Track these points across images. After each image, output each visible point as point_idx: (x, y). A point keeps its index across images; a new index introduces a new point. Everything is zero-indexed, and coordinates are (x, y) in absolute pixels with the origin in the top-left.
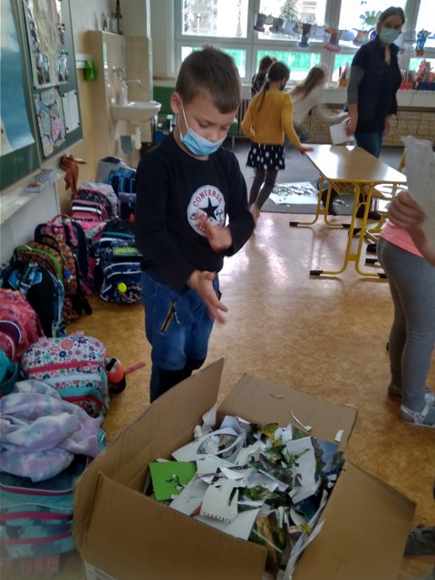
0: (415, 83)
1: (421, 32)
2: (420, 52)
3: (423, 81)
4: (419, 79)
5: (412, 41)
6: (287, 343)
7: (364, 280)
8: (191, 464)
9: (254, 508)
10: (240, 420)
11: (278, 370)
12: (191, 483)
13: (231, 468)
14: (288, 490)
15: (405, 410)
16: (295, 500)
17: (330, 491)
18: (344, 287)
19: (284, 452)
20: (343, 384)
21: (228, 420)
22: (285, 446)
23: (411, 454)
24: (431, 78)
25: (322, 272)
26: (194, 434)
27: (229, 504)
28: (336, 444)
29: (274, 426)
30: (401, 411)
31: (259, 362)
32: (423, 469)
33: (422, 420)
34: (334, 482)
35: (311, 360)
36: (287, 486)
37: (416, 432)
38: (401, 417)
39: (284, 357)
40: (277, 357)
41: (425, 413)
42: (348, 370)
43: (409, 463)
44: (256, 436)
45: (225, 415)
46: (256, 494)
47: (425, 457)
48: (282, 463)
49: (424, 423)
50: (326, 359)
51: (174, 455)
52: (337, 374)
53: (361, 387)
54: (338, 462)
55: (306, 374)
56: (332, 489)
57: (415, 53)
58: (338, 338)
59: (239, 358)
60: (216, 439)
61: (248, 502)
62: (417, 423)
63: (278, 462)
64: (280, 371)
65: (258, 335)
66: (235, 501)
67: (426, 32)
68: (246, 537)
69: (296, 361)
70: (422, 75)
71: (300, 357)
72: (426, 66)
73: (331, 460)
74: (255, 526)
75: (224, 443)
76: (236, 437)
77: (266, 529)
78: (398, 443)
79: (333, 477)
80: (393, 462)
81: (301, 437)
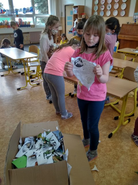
0: (19, 25)
1: (16, 9)
2: (17, 16)
3: (21, 24)
4: (20, 24)
5: (14, 12)
6: (23, 112)
7: (33, 87)
8: (24, 156)
9: (50, 156)
10: (30, 137)
11: (25, 121)
12: (27, 161)
13: (37, 150)
14: (53, 148)
15: (62, 116)
16: (56, 149)
17: (63, 142)
18: (29, 91)
19: (46, 139)
20: (44, 117)
21: (26, 139)
22: (46, 138)
23: (69, 126)
24: (23, 24)
25: (20, 88)
26: (18, 148)
27: (45, 158)
28: (58, 131)
29: (40, 134)
30: (62, 117)
31: (18, 121)
32: (73, 128)
33: (67, 117)
34: (62, 140)
35: (32, 114)
36: (52, 147)
37: (67, 121)
38: (62, 119)
39: (24, 116)
40: (22, 117)
41: (67, 115)
42: (44, 113)
43: (69, 128)
44: (37, 139)
45: (25, 138)
46: (48, 152)
47: (72, 125)
48: (47, 142)
49: (68, 118)
50: (36, 112)
51: (16, 157)
52: (41, 115)
53: (49, 115)
54: (61, 135)
55: (33, 118)
56: (63, 141)
57: (16, 16)
58: (36, 105)
59: (11, 122)
60: (26, 146)
61: (48, 155)
62: (66, 118)
63: (46, 143)
64: (26, 121)
65: (12, 113)
66: (46, 157)
67: (17, 9)
68: (53, 162)
69: (28, 116)
70: (20, 23)
71: (29, 114)
72: (20, 20)
73: (59, 135)
74: (53, 160)
75: (28, 146)
76: (31, 142)
77: (56, 159)
78: (65, 125)
79: (62, 139)
80: (66, 130)
81: (49, 133)
